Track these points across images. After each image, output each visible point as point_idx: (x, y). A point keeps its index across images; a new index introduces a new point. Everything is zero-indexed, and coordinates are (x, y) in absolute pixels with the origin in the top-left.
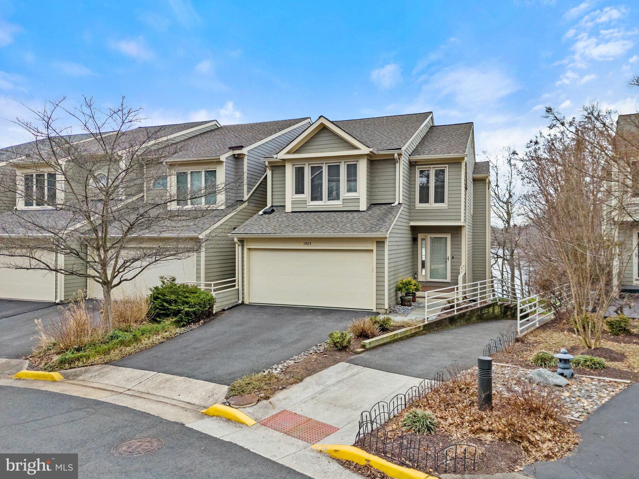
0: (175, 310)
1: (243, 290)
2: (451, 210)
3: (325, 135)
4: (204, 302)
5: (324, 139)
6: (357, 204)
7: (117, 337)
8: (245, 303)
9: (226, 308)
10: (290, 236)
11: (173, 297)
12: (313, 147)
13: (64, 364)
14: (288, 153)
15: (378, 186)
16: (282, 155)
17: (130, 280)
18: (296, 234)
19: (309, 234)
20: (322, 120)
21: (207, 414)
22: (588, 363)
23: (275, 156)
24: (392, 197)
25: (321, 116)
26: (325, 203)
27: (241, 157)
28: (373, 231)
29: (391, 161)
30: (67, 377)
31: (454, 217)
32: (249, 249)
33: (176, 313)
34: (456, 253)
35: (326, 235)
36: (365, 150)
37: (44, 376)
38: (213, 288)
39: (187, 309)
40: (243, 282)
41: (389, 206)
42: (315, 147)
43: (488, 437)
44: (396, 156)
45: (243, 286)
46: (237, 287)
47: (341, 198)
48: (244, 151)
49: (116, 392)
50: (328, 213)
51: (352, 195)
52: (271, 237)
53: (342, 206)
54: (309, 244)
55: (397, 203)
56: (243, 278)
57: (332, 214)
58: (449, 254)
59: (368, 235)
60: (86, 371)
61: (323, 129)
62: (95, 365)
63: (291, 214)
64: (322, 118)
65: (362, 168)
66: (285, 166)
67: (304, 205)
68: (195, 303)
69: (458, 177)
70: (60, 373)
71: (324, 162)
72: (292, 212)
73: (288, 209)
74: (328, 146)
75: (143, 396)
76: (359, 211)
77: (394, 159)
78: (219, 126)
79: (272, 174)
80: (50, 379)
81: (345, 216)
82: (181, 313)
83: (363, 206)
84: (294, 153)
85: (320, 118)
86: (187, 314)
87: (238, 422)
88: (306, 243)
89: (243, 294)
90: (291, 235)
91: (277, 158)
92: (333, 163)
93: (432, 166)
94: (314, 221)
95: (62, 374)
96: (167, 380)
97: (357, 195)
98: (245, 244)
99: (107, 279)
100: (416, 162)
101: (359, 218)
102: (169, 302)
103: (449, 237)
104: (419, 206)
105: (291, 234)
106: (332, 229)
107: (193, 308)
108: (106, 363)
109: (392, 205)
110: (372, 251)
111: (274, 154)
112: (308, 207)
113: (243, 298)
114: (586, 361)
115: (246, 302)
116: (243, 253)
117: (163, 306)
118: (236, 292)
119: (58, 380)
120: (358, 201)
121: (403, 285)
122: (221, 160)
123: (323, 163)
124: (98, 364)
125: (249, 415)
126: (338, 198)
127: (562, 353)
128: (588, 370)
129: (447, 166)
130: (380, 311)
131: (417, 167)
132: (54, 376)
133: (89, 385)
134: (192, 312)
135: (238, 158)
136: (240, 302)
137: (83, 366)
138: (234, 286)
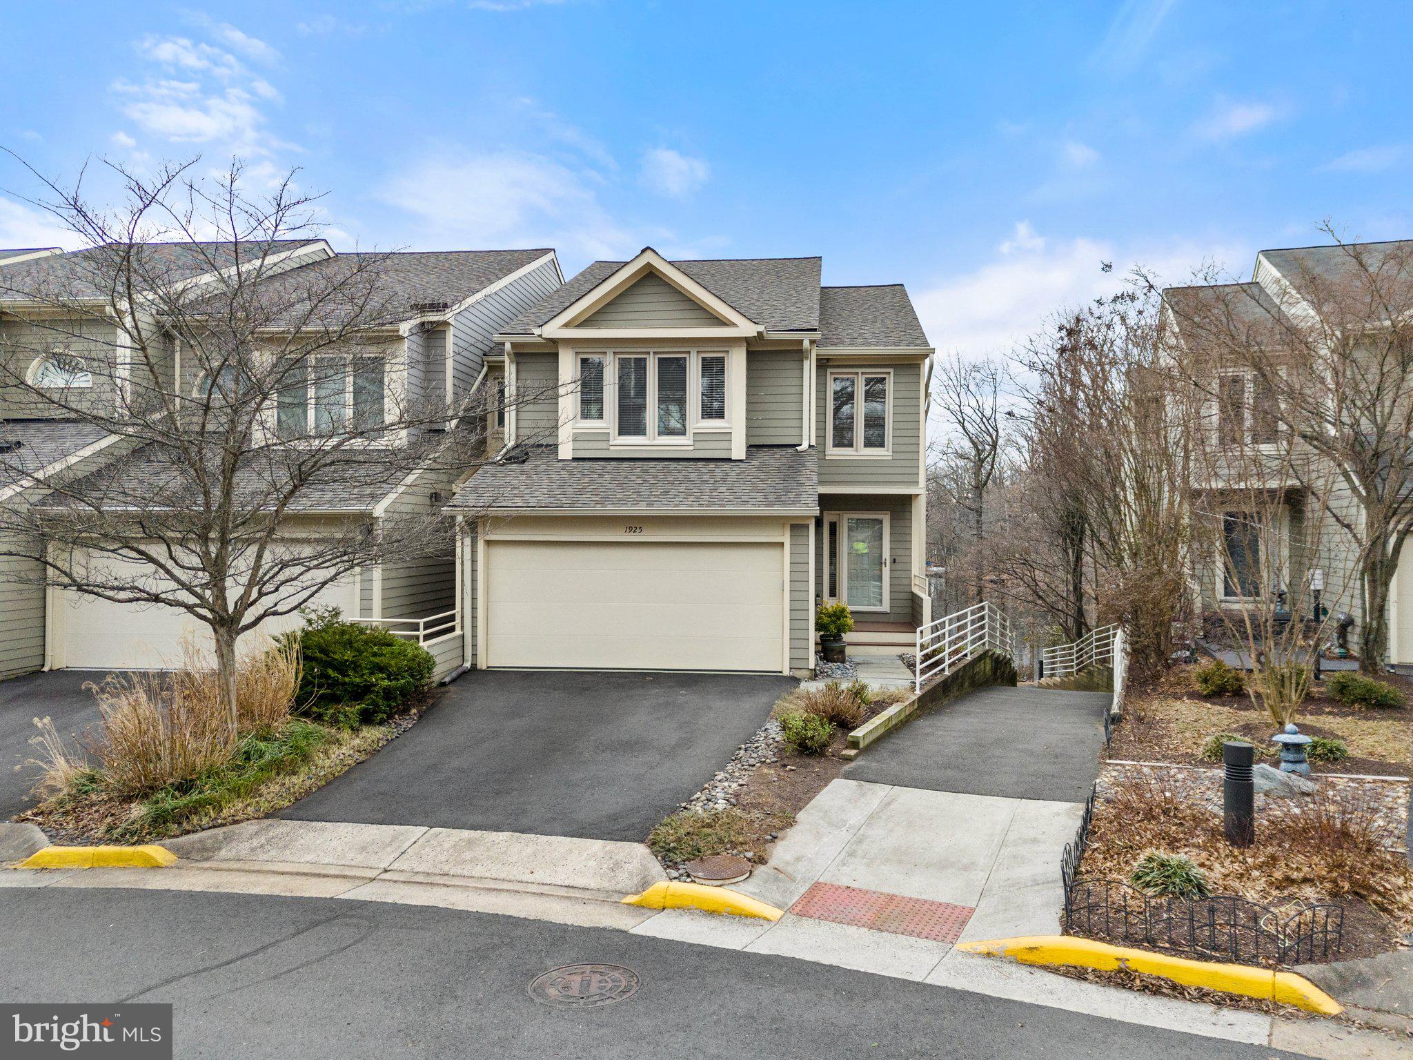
0: (357, 685)
1: (474, 636)
2: (898, 463)
3: (651, 290)
4: (419, 665)
5: (650, 299)
6: (724, 445)
7: (261, 754)
8: (479, 667)
9: (447, 680)
10: (596, 513)
11: (348, 655)
12: (626, 316)
13: (164, 823)
14: (566, 325)
15: (763, 407)
16: (553, 330)
17: (286, 613)
18: (610, 509)
19: (642, 509)
20: (649, 258)
21: (643, 907)
22: (1319, 751)
23: (537, 331)
24: (795, 432)
25: (648, 248)
26: (650, 442)
27: (440, 328)
28: (784, 503)
29: (794, 353)
30: (184, 854)
31: (906, 478)
32: (489, 543)
33: (359, 693)
34: (900, 552)
35: (683, 510)
36: (746, 329)
37: (119, 858)
38: (422, 633)
39: (386, 683)
40: (474, 617)
41: (790, 450)
42: (631, 316)
43: (1309, 892)
44: (806, 344)
45: (474, 627)
46: (458, 632)
47: (690, 430)
48: (448, 316)
49: (363, 878)
50: (662, 464)
51: (714, 424)
52: (550, 513)
53: (692, 448)
54: (638, 530)
55: (805, 446)
56: (474, 608)
57: (673, 465)
58: (886, 555)
59: (777, 510)
60: (228, 839)
61: (649, 276)
62: (241, 821)
63: (575, 464)
64: (649, 252)
65: (736, 366)
66: (557, 355)
67: (604, 445)
68: (399, 669)
69: (912, 394)
70: (163, 846)
71: (651, 351)
72: (575, 459)
73: (566, 452)
74: (660, 315)
75: (438, 880)
76: (729, 460)
77: (801, 351)
78: (332, 255)
79: (518, 372)
80: (139, 863)
81: (704, 470)
82: (374, 691)
83: (738, 450)
84: (579, 326)
85: (643, 251)
86: (388, 694)
87: (740, 915)
88: (631, 529)
89: (474, 646)
90: (599, 510)
91: (540, 336)
92: (671, 353)
93: (860, 370)
94: (639, 481)
95: (169, 849)
96: (470, 843)
97: (726, 425)
98: (480, 529)
99: (227, 611)
100: (828, 360)
101: (738, 474)
102: (342, 668)
103: (886, 518)
104: (834, 453)
105: (598, 507)
106: (692, 498)
107: (398, 680)
108: (267, 816)
109: (798, 448)
110: (782, 544)
111: (535, 327)
112: (612, 448)
113: (474, 655)
114: (1314, 747)
115: (482, 664)
116: (474, 552)
117: (328, 677)
118: (458, 643)
119: (165, 864)
120: (727, 438)
121: (830, 617)
122: (401, 333)
123: (649, 353)
124: (248, 819)
125: (755, 897)
126: (683, 432)
127: (1288, 733)
128: (1321, 763)
129: (891, 371)
130: (798, 674)
131: (829, 371)
132: (150, 853)
133: (265, 868)
134: (397, 688)
135: (432, 333)
136: (468, 665)
137: (214, 827)
138: (452, 629)
